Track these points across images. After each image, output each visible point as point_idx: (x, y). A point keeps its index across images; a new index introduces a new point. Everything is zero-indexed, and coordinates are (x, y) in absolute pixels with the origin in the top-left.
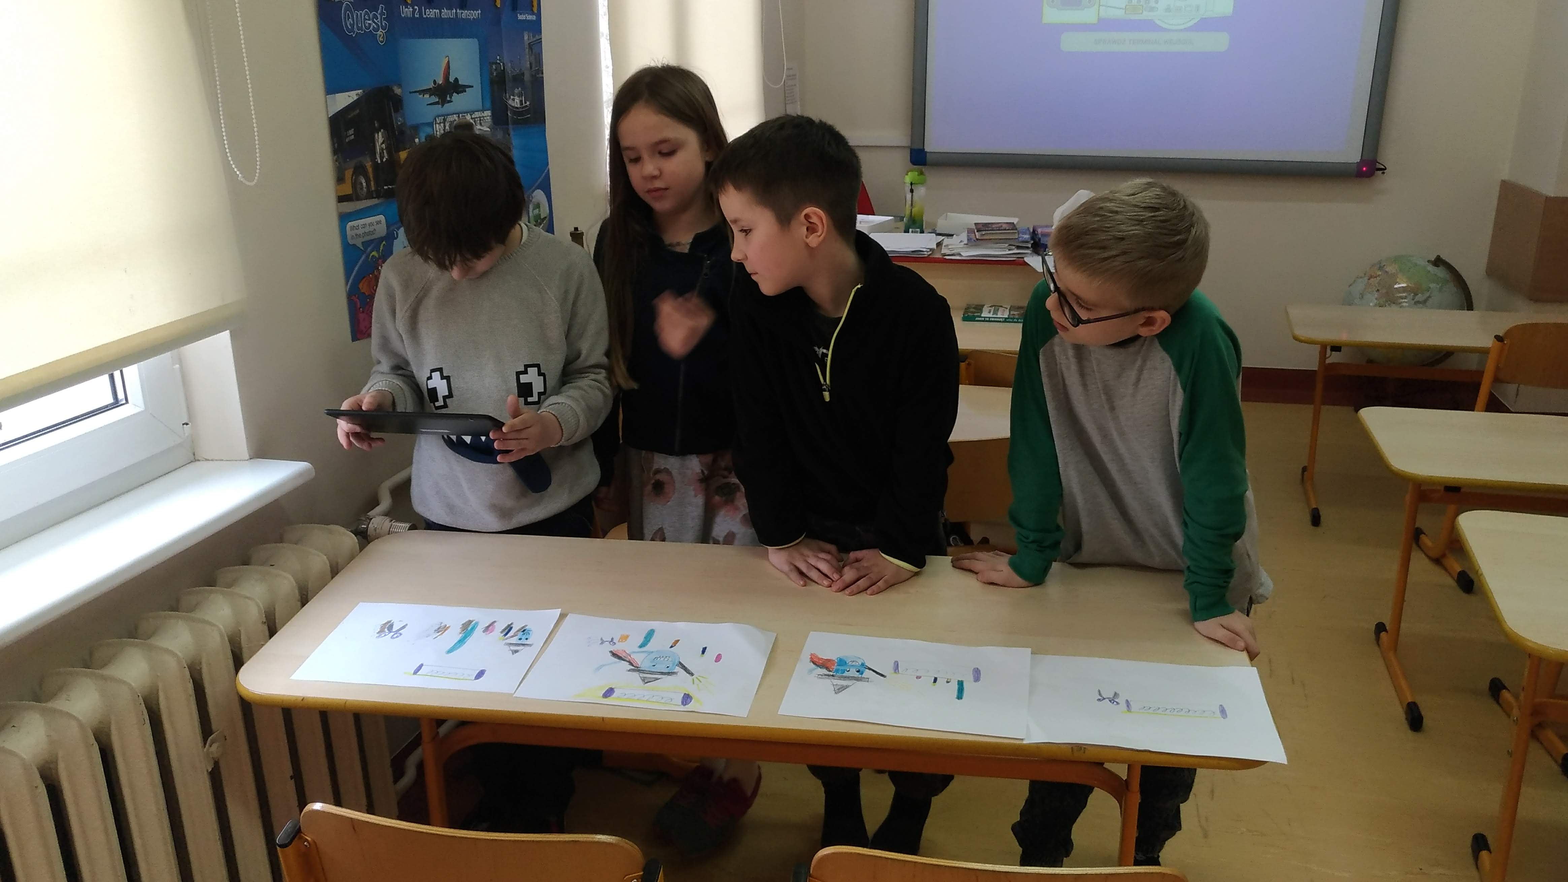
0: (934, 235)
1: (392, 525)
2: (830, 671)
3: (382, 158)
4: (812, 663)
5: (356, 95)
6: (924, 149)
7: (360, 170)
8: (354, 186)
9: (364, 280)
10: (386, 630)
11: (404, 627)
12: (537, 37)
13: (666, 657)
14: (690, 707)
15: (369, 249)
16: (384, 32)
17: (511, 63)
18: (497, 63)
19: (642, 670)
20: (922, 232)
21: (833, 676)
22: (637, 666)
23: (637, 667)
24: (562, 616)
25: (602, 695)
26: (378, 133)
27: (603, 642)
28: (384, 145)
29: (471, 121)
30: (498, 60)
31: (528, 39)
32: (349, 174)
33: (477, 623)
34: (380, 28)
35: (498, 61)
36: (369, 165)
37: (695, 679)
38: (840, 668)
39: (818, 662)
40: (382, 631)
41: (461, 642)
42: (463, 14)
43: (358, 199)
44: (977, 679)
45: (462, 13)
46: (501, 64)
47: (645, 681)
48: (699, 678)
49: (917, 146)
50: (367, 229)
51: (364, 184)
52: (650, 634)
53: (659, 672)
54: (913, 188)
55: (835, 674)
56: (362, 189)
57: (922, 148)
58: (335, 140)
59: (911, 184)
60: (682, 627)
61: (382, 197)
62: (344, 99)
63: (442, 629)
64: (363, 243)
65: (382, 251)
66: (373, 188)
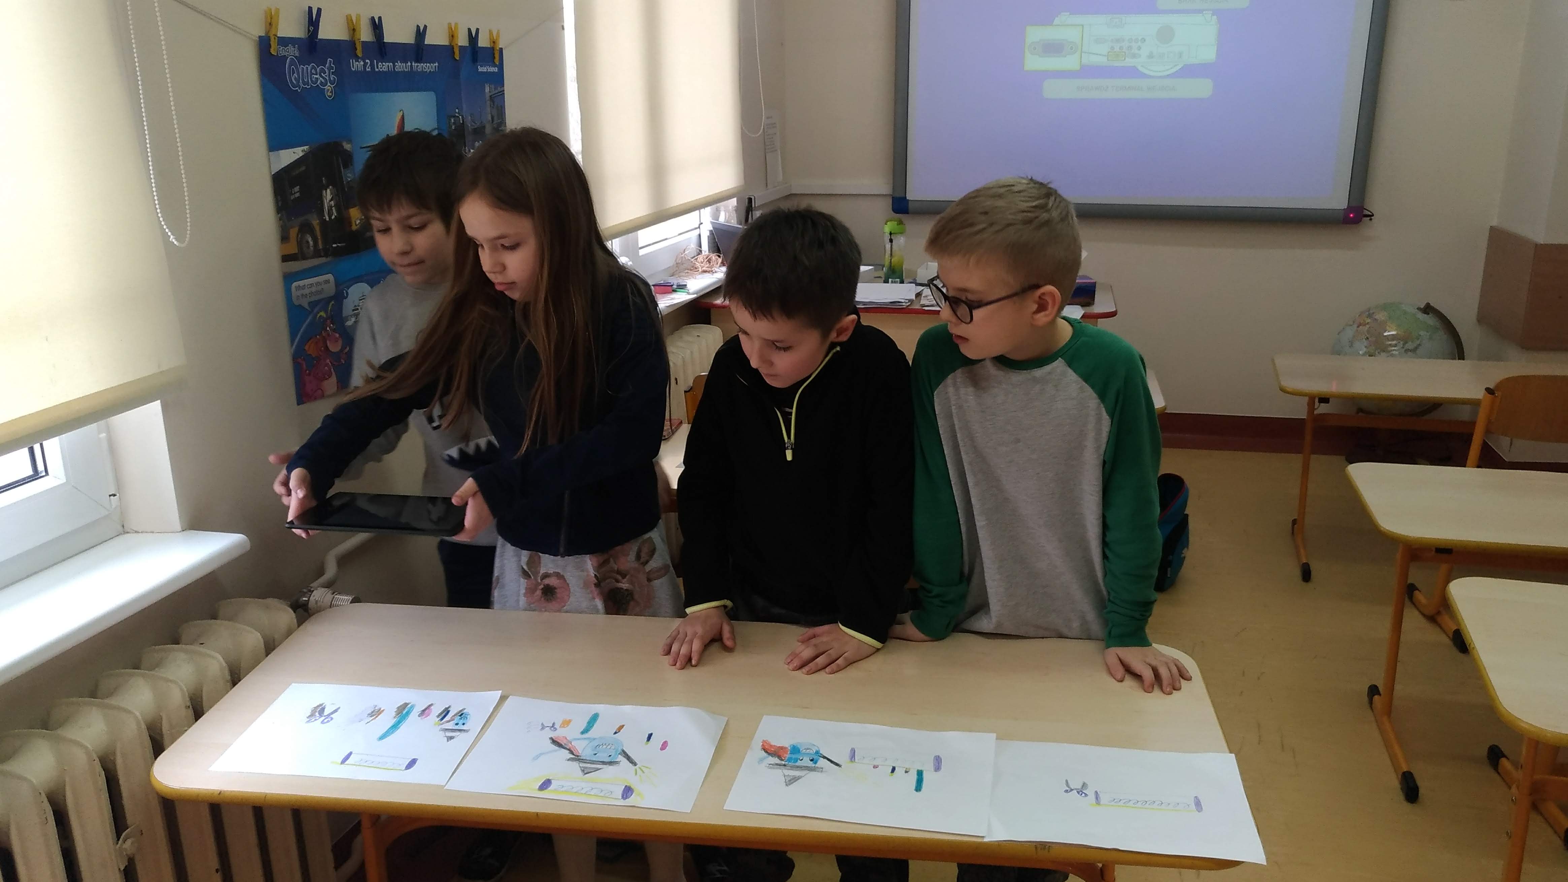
0: (914, 285)
1: (334, 597)
2: (782, 760)
3: (330, 216)
4: (763, 751)
5: (302, 151)
6: (906, 197)
7: (306, 228)
8: (300, 243)
9: (310, 342)
10: (317, 714)
11: (336, 711)
12: (499, 89)
13: (609, 744)
14: (630, 801)
15: (316, 310)
16: (332, 86)
17: (471, 117)
18: (456, 116)
19: (583, 759)
20: (902, 282)
21: (785, 765)
22: (578, 754)
23: (578, 756)
24: (503, 699)
25: (538, 787)
26: (326, 190)
27: (543, 727)
28: (332, 202)
30: (456, 113)
31: (490, 92)
32: (294, 232)
33: (413, 707)
34: (328, 83)
35: (457, 115)
36: (316, 223)
37: (638, 770)
38: (794, 756)
39: (770, 750)
40: (312, 715)
41: (395, 727)
42: (419, 67)
43: (304, 258)
44: (938, 768)
45: (417, 66)
46: (460, 117)
47: (585, 772)
48: (642, 768)
49: (897, 195)
50: (314, 289)
51: (311, 243)
52: (595, 718)
53: (601, 762)
54: (892, 238)
55: (787, 763)
56: (308, 247)
57: (904, 196)
58: (279, 198)
59: (891, 234)
60: (628, 711)
61: (330, 256)
62: (289, 156)
63: (376, 713)
64: (309, 303)
65: (331, 311)
66: (320, 246)
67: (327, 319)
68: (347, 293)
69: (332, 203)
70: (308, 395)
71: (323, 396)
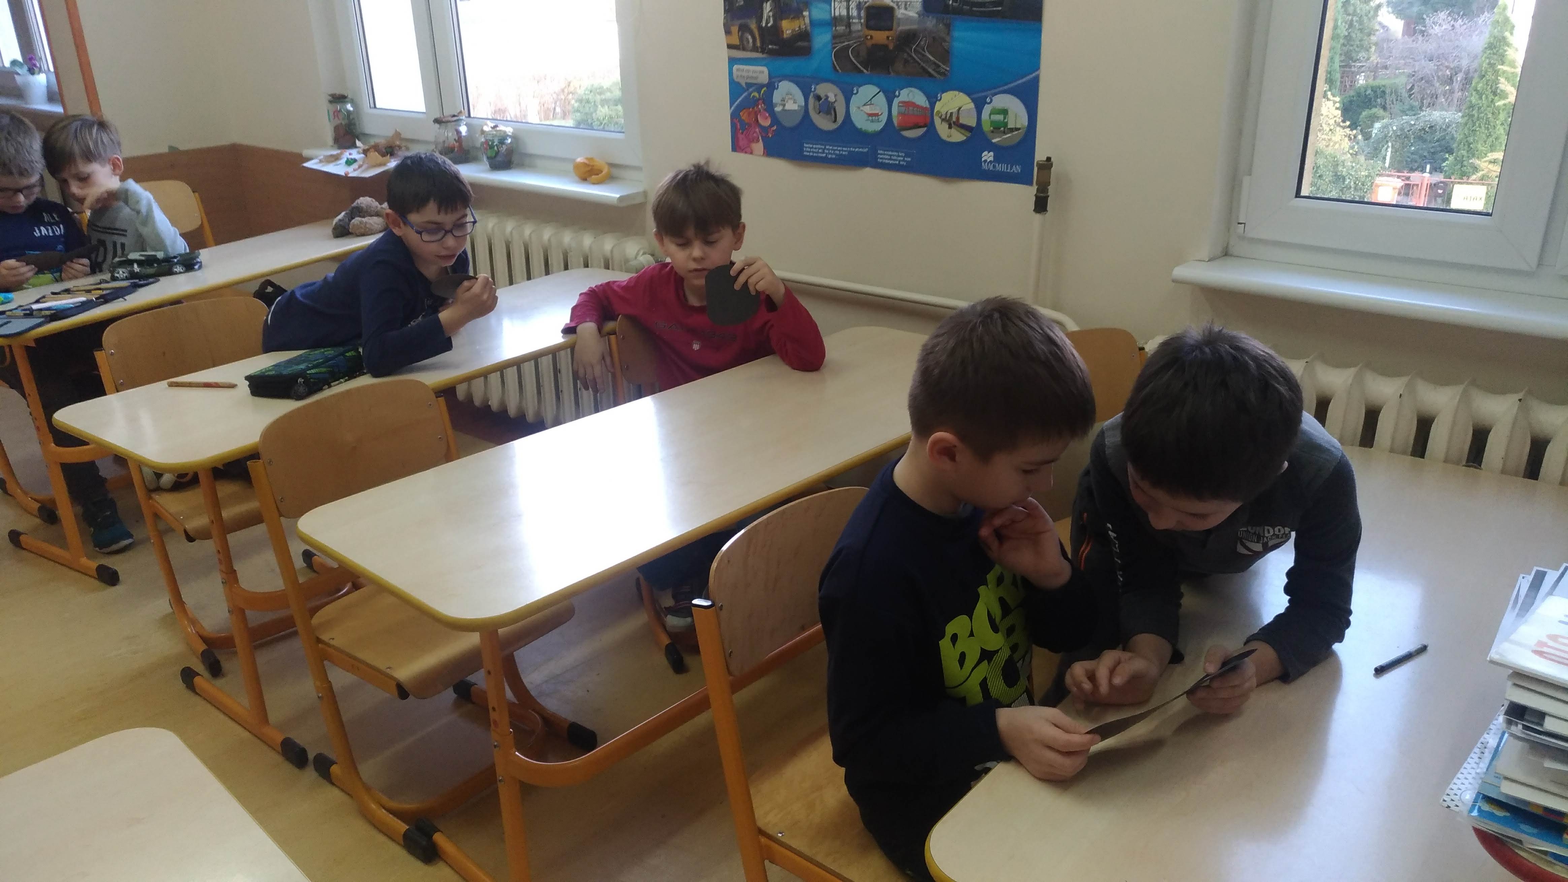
3: (768, 23)
7: (744, 28)
8: (741, 39)
9: (745, 111)
15: (751, 90)
26: (767, 3)
28: (771, 13)
29: (892, 4)
32: (735, 29)
36: (754, 27)
43: (744, 49)
50: (750, 74)
51: (751, 41)
56: (748, 42)
61: (767, 53)
64: (746, 84)
65: (763, 95)
66: (758, 44)
67: (759, 99)
68: (778, 86)
69: (774, 13)
70: (740, 148)
71: (751, 153)
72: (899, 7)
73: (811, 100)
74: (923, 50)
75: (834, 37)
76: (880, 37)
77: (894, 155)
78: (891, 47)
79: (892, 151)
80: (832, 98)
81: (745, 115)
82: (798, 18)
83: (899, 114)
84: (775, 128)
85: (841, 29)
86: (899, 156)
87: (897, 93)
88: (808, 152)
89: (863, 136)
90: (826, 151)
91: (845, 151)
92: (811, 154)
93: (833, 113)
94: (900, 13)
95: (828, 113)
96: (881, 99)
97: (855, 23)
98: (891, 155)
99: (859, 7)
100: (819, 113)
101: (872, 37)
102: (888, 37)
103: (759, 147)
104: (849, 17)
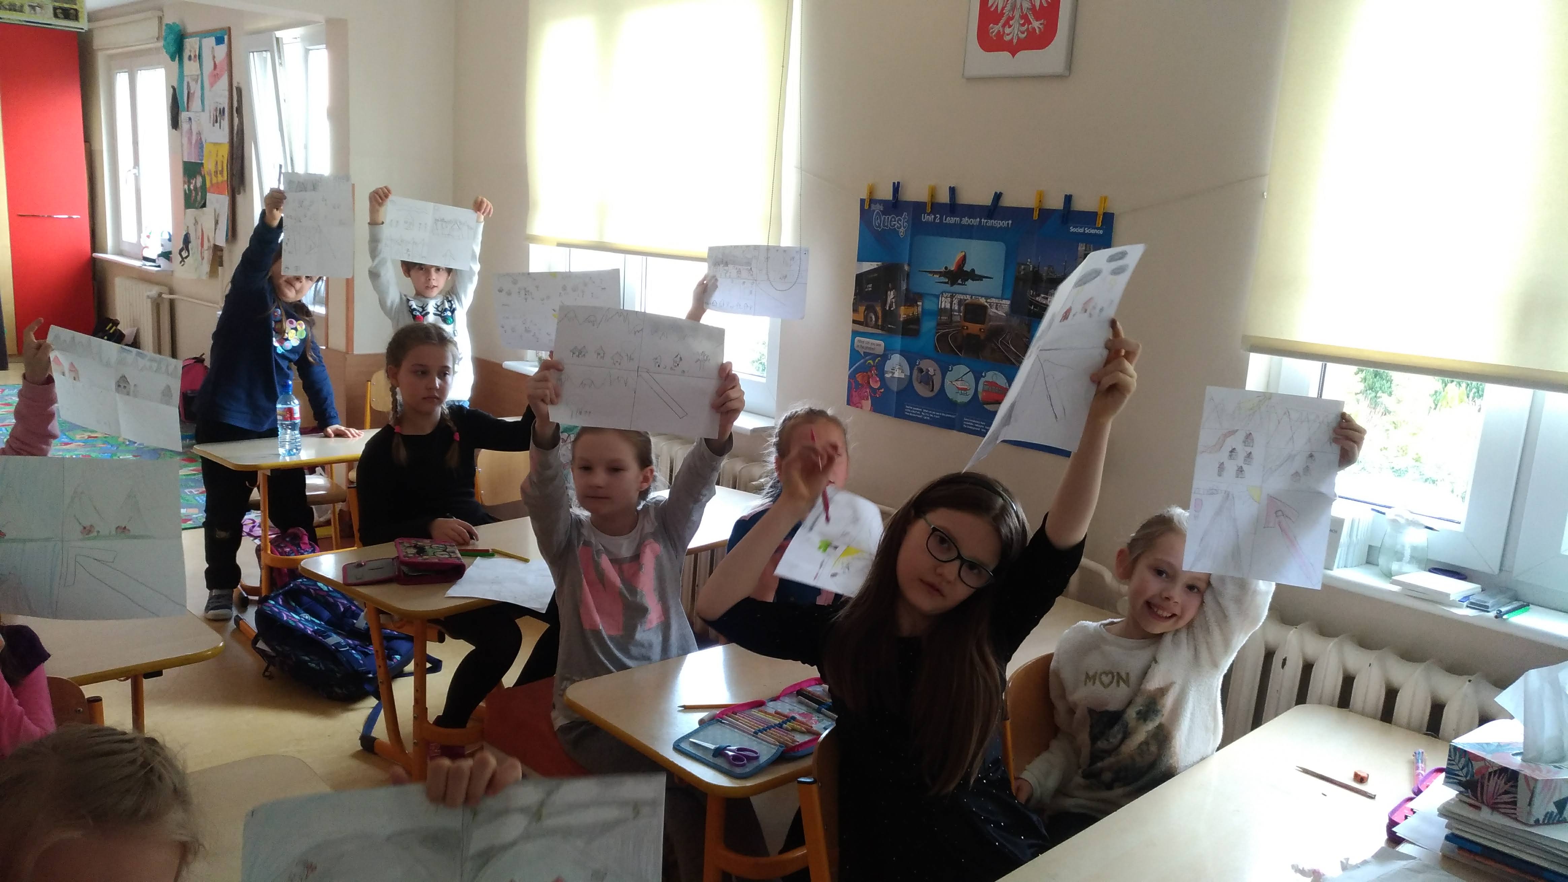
3: (890, 308)
5: (875, 265)
7: (871, 309)
8: (866, 317)
9: (860, 374)
15: (867, 358)
16: (906, 230)
18: (1026, 264)
26: (891, 291)
29: (986, 304)
30: (1025, 261)
31: (1085, 250)
32: (862, 309)
34: (904, 228)
35: (1028, 263)
36: (879, 309)
42: (988, 223)
43: (867, 325)
46: (1031, 265)
50: (869, 346)
51: (874, 319)
56: (871, 320)
58: (857, 288)
61: (885, 331)
62: (868, 266)
64: (864, 352)
65: (877, 363)
66: (880, 323)
67: (874, 366)
68: (890, 357)
69: (894, 300)
70: (853, 403)
71: (861, 408)
72: (991, 307)
73: (915, 372)
74: (1008, 344)
75: (938, 324)
76: (974, 328)
77: (976, 424)
78: (982, 337)
79: (976, 420)
80: (931, 372)
81: (860, 377)
82: (913, 306)
83: (984, 390)
84: (882, 390)
85: (944, 318)
86: (981, 425)
87: (983, 374)
88: (908, 412)
89: (952, 405)
90: (923, 413)
91: (937, 415)
92: (911, 414)
93: (931, 383)
94: (992, 311)
95: (927, 383)
96: (970, 377)
97: (955, 315)
98: (974, 423)
99: (960, 303)
100: (920, 382)
101: (967, 329)
102: (980, 329)
103: (867, 404)
104: (951, 310)
